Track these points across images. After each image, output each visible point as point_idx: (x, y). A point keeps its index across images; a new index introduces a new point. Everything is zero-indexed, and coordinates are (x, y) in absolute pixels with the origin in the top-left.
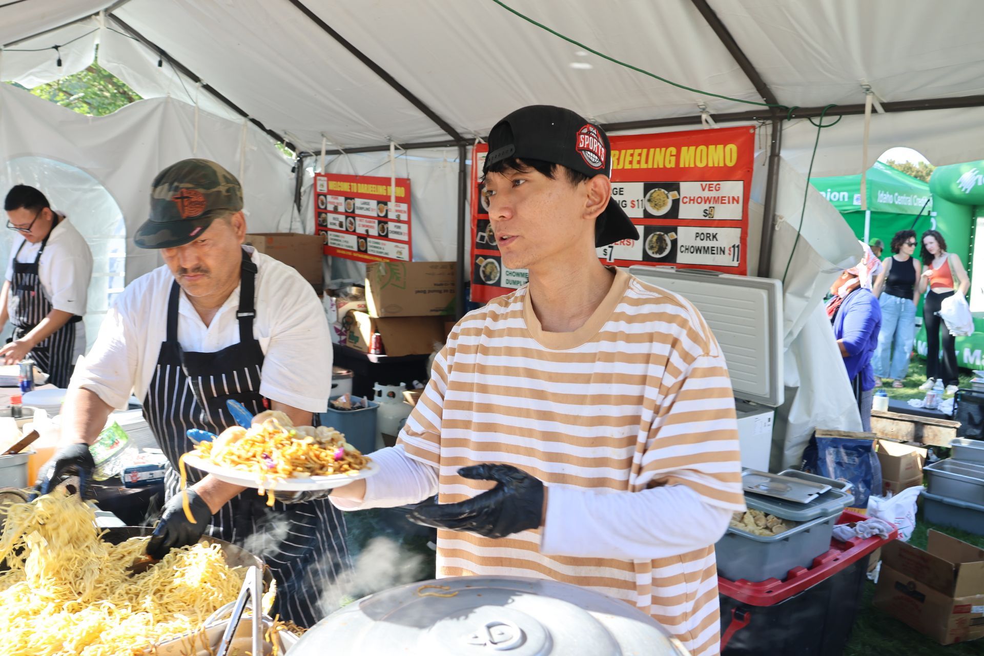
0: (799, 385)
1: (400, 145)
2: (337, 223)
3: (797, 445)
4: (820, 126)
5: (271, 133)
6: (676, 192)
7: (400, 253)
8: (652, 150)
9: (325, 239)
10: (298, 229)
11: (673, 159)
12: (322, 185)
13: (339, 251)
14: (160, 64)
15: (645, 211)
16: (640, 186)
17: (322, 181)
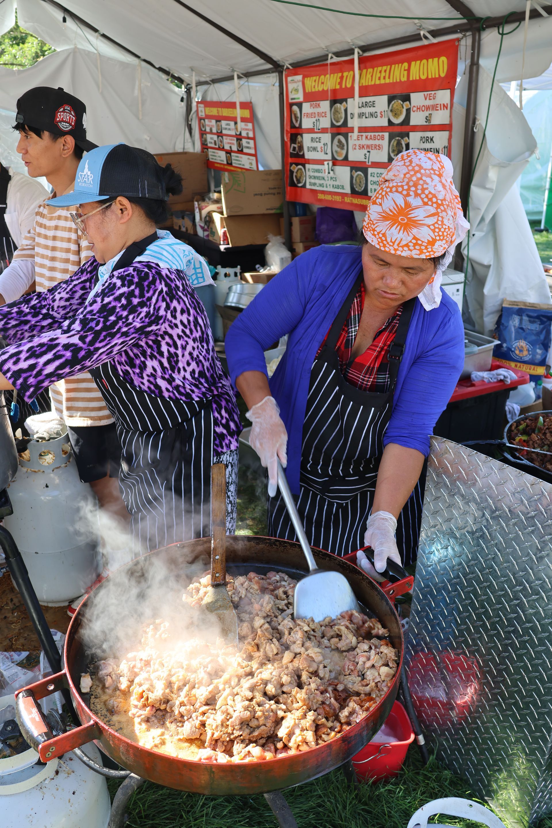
0: (492, 263)
1: (242, 74)
2: (213, 141)
3: (492, 313)
4: (502, 34)
5: (160, 69)
6: (408, 102)
7: (251, 164)
8: (393, 66)
9: (207, 155)
10: (189, 148)
11: (406, 72)
12: (201, 111)
13: (216, 165)
14: (64, 20)
15: (389, 121)
16: (385, 98)
17: (201, 107)
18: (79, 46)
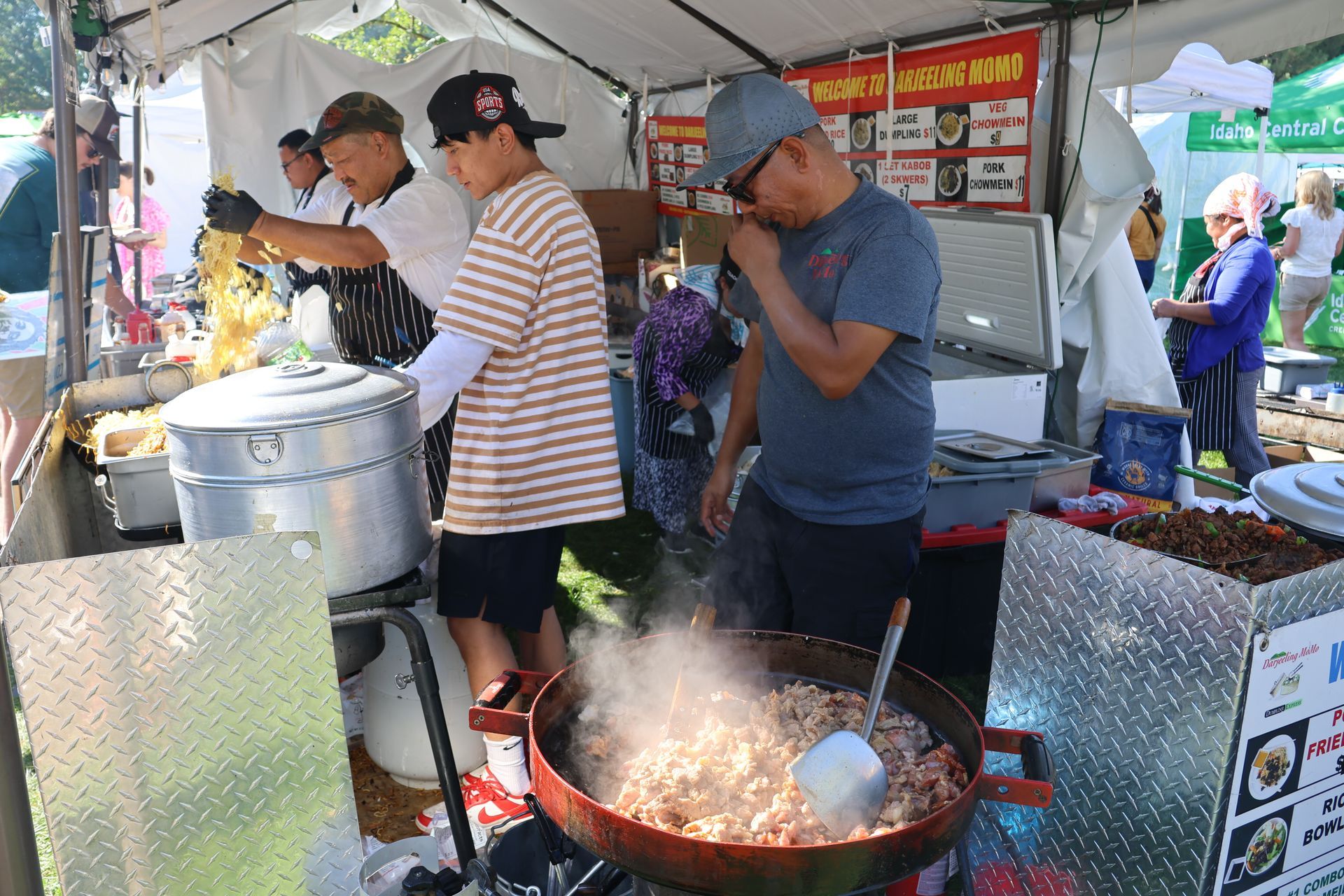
0: (1089, 345)
1: (719, 78)
2: (668, 174)
3: (1091, 420)
4: (1102, 23)
5: (596, 70)
6: (966, 116)
7: (725, 206)
8: (944, 66)
9: (658, 195)
10: (631, 183)
11: (963, 75)
12: (653, 131)
13: (671, 209)
15: (938, 142)
16: (931, 111)
17: (653, 125)
18: (481, 35)
